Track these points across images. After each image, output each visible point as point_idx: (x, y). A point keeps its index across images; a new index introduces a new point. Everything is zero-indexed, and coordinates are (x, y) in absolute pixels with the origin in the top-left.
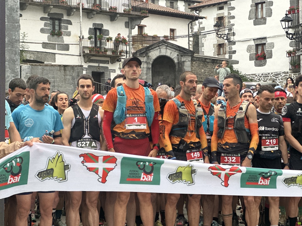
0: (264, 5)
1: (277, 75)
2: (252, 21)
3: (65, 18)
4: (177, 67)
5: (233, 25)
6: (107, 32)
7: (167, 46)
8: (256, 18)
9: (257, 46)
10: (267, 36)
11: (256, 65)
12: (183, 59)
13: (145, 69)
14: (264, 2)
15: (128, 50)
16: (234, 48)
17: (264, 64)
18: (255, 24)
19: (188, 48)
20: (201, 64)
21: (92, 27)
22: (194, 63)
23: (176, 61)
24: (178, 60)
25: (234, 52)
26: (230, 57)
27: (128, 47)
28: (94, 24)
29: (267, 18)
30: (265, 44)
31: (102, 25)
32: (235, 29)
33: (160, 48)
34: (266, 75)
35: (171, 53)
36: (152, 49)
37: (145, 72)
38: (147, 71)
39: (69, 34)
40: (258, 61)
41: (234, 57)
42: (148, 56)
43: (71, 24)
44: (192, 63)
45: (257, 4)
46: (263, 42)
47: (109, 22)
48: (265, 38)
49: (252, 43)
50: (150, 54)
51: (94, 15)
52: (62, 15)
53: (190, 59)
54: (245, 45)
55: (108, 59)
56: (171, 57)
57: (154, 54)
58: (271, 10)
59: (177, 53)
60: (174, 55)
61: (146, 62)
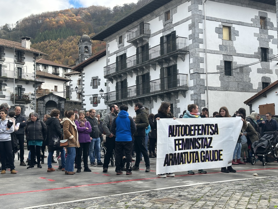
0: (97, 80)
1: (102, 110)
2: (92, 87)
3: (4, 82)
4: (58, 106)
5: (84, 88)
6: (24, 90)
7: (53, 96)
8: (94, 86)
9: (94, 98)
10: (98, 94)
11: (93, 106)
12: (61, 102)
13: (42, 107)
14: (97, 79)
15: (34, 98)
16: (84, 98)
17: (96, 106)
18: (93, 88)
19: (63, 97)
20: (70, 105)
21: (16, 87)
22: (66, 104)
23: (57, 103)
24: (58, 102)
25: (84, 100)
26: (82, 102)
27: (34, 96)
28: (18, 86)
29: (98, 86)
30: (97, 97)
31: (22, 86)
32: (84, 90)
33: (50, 97)
34: (97, 111)
35: (55, 99)
36: (46, 97)
37: (42, 108)
38: (43, 107)
39: (5, 90)
40: (94, 104)
41: (84, 102)
42: (44, 101)
43: (6, 85)
44: (65, 104)
45: (94, 80)
46: (97, 96)
47: (26, 85)
48: (97, 95)
49: (92, 96)
50: (45, 100)
51: (18, 81)
52: (2, 81)
53: (64, 102)
54: (89, 97)
55: (25, 102)
56: (55, 101)
57: (47, 100)
58: (100, 83)
59: (58, 100)
60: (56, 100)
61: (43, 103)
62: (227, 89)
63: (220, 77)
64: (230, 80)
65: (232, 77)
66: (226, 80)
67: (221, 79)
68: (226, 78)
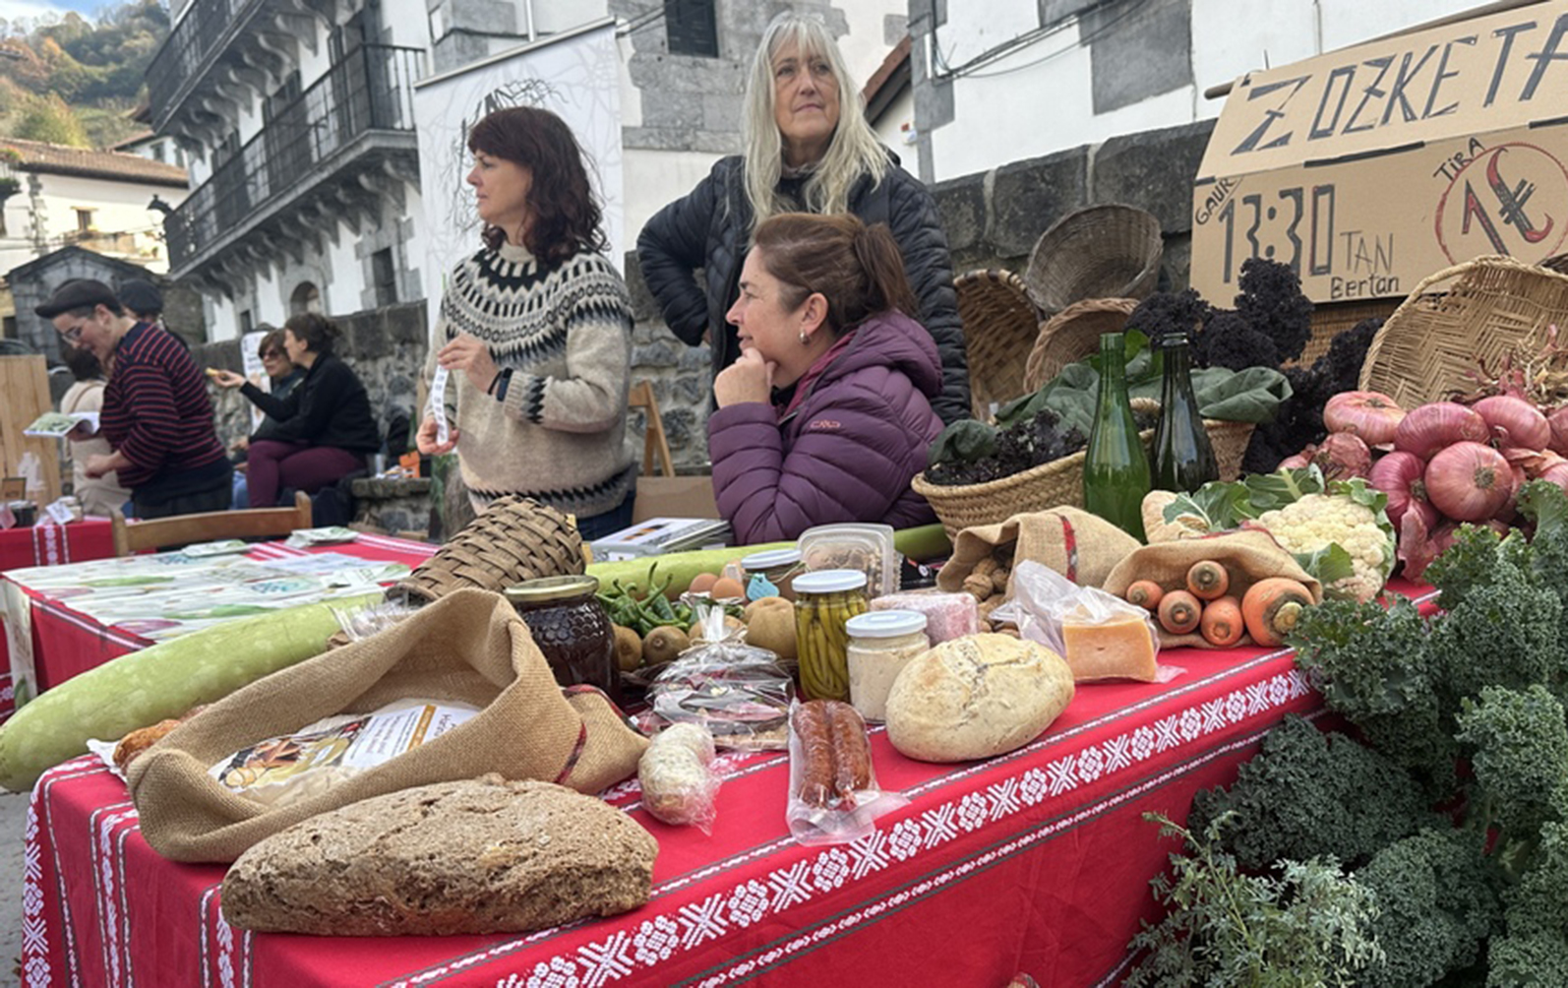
7: (85, 259)
33: (68, 264)
42: (43, 282)
50: (45, 278)
57: (56, 277)
61: (36, 294)
62: (688, 139)
63: (633, 60)
64: (707, 86)
65: (721, 63)
66: (681, 84)
67: (642, 75)
68: (679, 68)
